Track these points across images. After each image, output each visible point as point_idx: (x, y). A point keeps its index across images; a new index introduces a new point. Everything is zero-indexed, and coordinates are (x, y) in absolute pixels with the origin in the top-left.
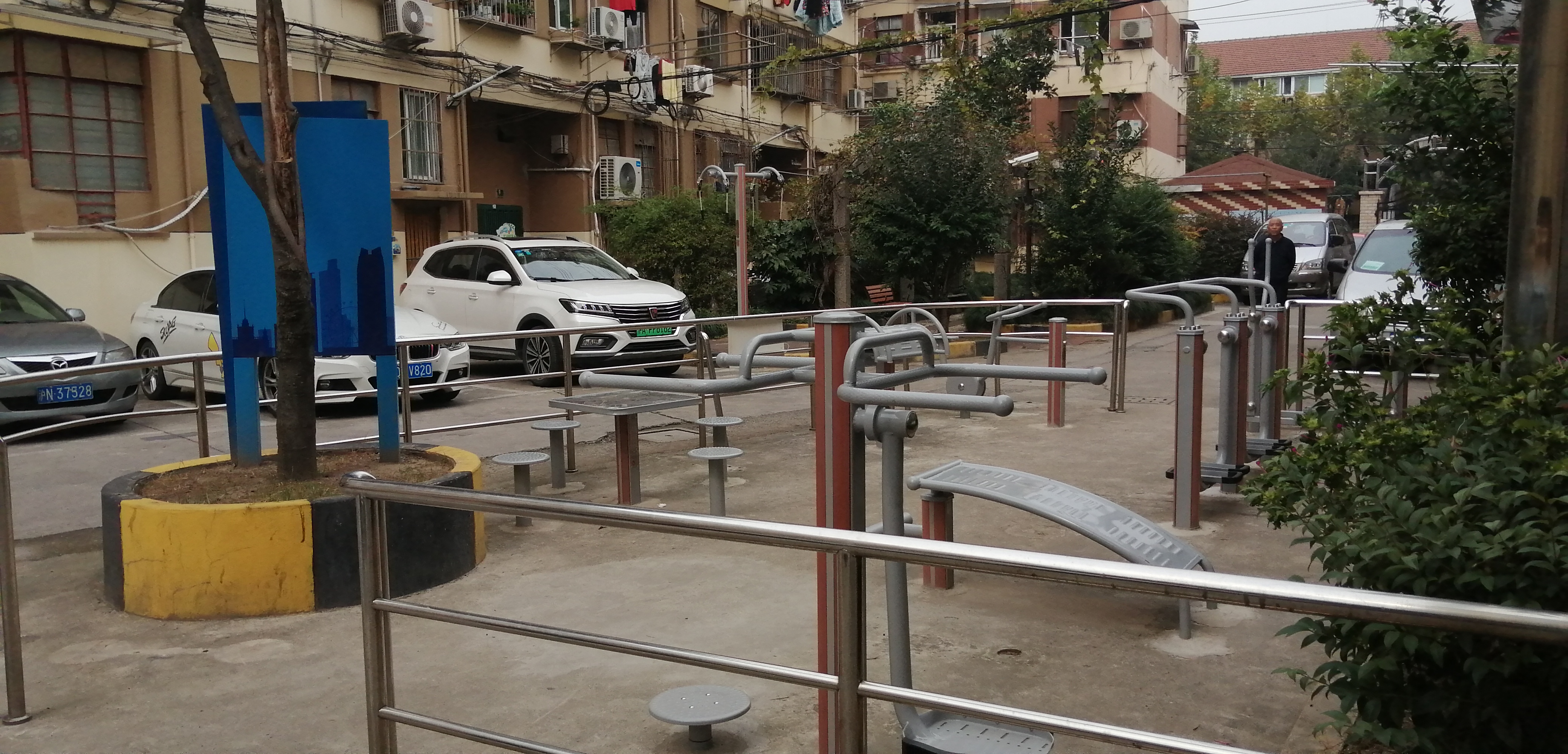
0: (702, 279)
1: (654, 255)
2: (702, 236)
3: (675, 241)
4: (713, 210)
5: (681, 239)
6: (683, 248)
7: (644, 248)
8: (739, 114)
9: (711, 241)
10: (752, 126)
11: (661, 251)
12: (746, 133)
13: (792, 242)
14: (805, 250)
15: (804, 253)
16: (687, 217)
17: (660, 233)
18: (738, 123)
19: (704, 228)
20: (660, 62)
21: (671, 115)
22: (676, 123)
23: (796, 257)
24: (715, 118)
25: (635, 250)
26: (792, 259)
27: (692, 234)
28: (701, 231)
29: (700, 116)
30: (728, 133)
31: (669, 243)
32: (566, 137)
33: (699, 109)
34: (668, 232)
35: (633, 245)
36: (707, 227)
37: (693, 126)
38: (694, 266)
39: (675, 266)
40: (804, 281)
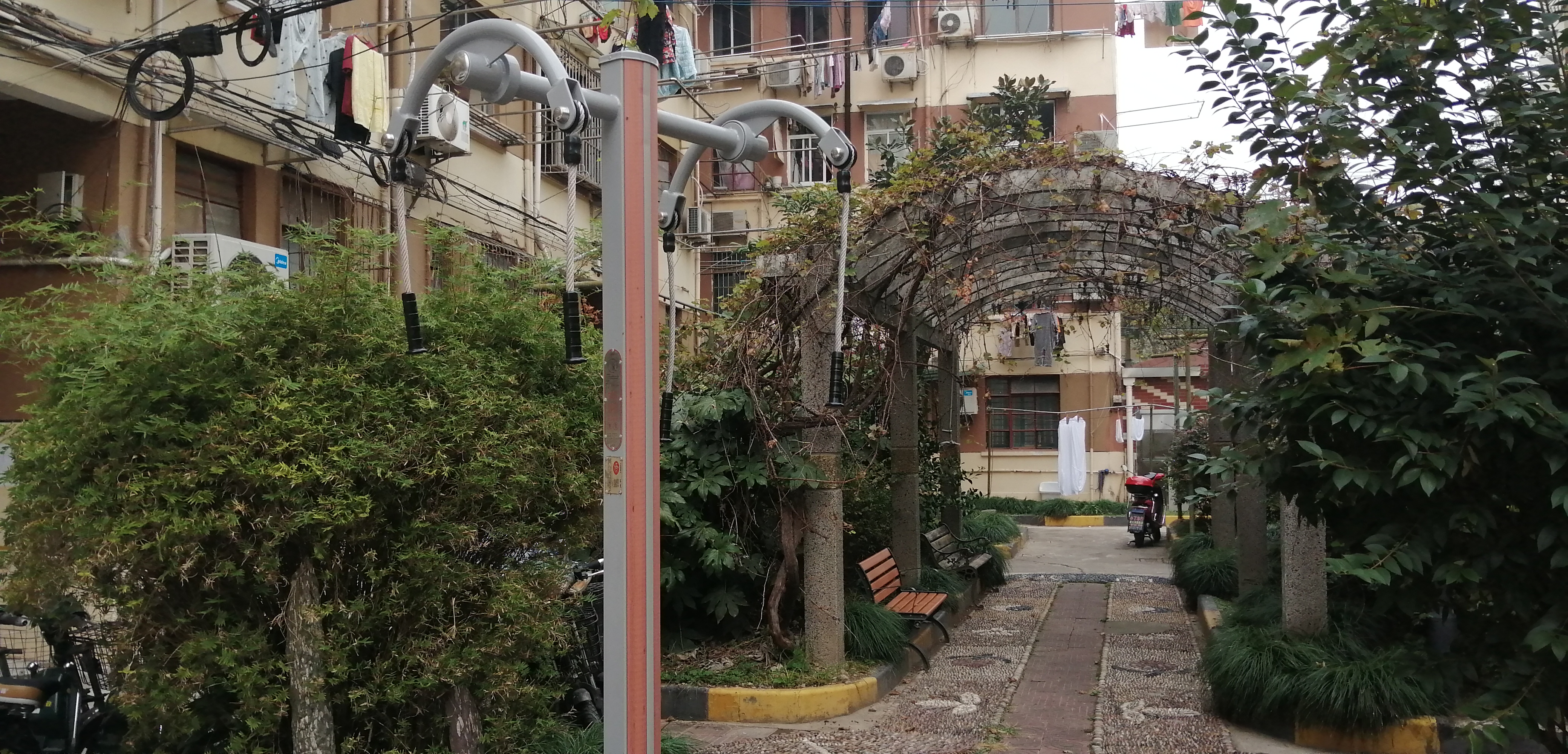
0: (412, 618)
1: (179, 525)
2: (416, 434)
3: (289, 457)
4: (470, 331)
5: (319, 447)
6: (328, 489)
7: (135, 488)
8: (518, 204)
9: (457, 458)
10: (541, 232)
11: (217, 505)
12: (531, 244)
13: (688, 452)
14: (727, 474)
15: (724, 481)
16: (352, 355)
17: (216, 424)
18: (516, 221)
19: (428, 402)
20: (349, 43)
21: (374, 175)
22: (387, 192)
23: (703, 491)
24: (471, 203)
25: (88, 496)
26: (694, 499)
27: (372, 428)
28: (414, 414)
29: (441, 194)
30: (496, 237)
31: (259, 469)
32: (78, 180)
33: (439, 177)
34: (256, 418)
35: (87, 478)
36: (442, 398)
37: (425, 209)
38: (382, 562)
39: (289, 569)
40: (728, 561)
